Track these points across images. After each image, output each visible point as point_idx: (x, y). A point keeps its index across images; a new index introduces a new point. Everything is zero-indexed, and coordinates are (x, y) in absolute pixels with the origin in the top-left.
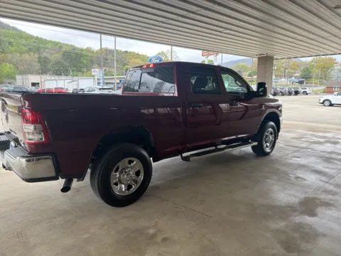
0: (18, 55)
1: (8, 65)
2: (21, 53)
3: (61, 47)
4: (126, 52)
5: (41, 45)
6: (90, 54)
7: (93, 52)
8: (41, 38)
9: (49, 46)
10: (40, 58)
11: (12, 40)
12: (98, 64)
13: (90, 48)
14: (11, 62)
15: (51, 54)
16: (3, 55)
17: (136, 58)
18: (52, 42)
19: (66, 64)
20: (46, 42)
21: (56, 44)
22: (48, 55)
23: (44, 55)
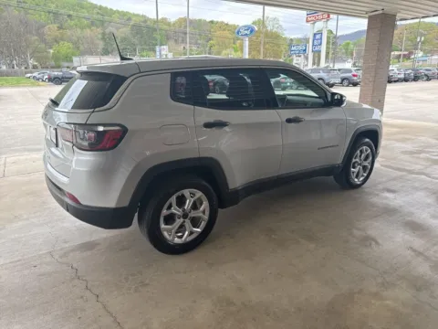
0: (79, 31)
1: (66, 44)
2: (82, 28)
3: (129, 19)
4: (212, 22)
5: (106, 18)
6: (166, 27)
7: (169, 24)
8: (106, 8)
9: (115, 18)
10: (104, 34)
11: (71, 13)
12: (176, 40)
13: (166, 19)
14: (70, 40)
15: (118, 29)
16: (61, 31)
17: (224, 30)
18: (118, 12)
19: (135, 41)
20: (111, 12)
21: (123, 14)
22: (113, 30)
23: (110, 29)
